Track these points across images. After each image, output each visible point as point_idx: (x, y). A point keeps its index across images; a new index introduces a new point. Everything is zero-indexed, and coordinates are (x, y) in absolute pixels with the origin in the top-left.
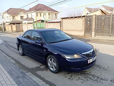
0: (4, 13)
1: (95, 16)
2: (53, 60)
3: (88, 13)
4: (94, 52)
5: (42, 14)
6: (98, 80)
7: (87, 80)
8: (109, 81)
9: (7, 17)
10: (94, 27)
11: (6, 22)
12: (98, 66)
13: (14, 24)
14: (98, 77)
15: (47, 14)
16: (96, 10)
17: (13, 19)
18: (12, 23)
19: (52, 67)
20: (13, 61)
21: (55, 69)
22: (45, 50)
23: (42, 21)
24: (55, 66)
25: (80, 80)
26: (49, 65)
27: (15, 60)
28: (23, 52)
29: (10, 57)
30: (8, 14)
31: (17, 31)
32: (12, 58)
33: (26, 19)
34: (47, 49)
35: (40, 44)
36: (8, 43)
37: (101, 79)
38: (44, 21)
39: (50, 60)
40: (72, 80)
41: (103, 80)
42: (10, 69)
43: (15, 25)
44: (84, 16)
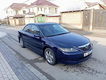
0: (8, 8)
1: (93, 10)
2: (50, 52)
3: (86, 8)
4: (90, 46)
5: (43, 9)
6: (93, 73)
7: (83, 73)
8: (104, 74)
9: (11, 12)
10: (91, 21)
11: (10, 16)
12: (94, 59)
13: (17, 18)
14: (93, 70)
15: (48, 8)
16: (95, 4)
17: (16, 13)
18: (15, 18)
19: (50, 60)
20: (14, 53)
21: (52, 62)
22: (43, 43)
23: (43, 15)
24: (52, 58)
25: (75, 72)
26: (47, 57)
27: (16, 52)
28: (24, 45)
29: (12, 48)
30: (12, 8)
31: (20, 25)
32: (14, 50)
33: (28, 14)
34: (44, 42)
35: (38, 38)
36: (11, 35)
37: (97, 72)
38: (44, 15)
39: (47, 52)
40: (68, 72)
41: (98, 73)
42: (11, 60)
44: (83, 10)
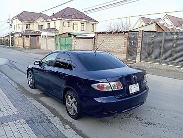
1: (142, 33)
5: (71, 24)
9: (18, 26)
11: (16, 33)
13: (27, 36)
15: (79, 23)
18: (25, 35)
23: (70, 34)
27: (18, 84)
29: (13, 81)
30: (20, 20)
31: (31, 48)
33: (47, 30)
43: (28, 39)
44: (127, 32)
